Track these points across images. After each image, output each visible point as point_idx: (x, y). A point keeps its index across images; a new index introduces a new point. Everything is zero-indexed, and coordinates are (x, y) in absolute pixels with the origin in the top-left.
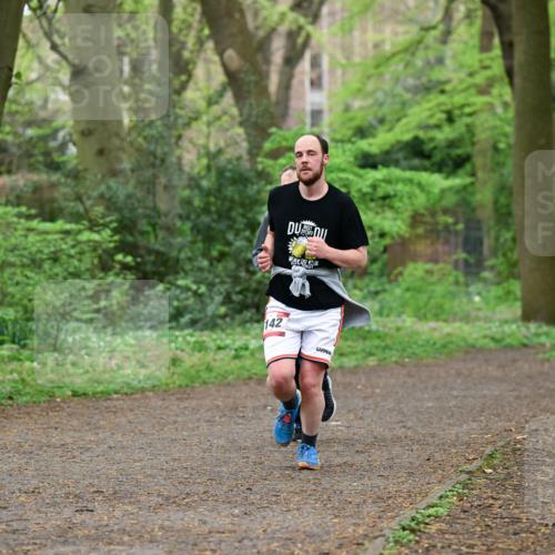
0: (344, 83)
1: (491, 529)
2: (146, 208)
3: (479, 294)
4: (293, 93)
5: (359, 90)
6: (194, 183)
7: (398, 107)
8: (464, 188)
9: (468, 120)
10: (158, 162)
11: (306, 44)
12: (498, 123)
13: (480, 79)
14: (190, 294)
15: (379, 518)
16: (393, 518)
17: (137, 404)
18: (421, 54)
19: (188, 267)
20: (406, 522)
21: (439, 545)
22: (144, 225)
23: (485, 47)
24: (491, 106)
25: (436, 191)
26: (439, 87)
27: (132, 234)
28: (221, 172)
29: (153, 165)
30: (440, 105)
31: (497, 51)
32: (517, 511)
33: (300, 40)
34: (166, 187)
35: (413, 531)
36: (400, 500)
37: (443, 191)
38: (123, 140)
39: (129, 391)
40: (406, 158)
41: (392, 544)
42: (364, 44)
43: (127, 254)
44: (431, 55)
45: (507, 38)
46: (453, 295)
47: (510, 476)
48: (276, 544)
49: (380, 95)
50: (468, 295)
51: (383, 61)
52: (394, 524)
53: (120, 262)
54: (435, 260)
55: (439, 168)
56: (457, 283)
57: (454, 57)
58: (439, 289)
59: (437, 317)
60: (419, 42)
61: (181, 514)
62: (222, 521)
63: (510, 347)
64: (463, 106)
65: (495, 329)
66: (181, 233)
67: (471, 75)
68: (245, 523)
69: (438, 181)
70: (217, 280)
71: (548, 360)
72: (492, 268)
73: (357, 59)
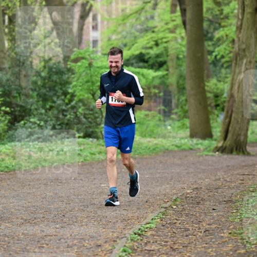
0: (108, 28)
1: (176, 234)
2: (16, 85)
3: (170, 125)
4: (84, 32)
5: (115, 31)
6: (38, 74)
7: (133, 39)
8: (163, 76)
9: (165, 45)
10: (21, 64)
11: (90, 9)
12: (179, 46)
13: (171, 26)
14: (36, 125)
15: (124, 229)
16: (130, 229)
17: (11, 176)
18: (143, 14)
19: (35, 113)
20: (136, 231)
21: (152, 241)
22: (15, 93)
23: (173, 11)
24: (176, 39)
25: (150, 78)
26: (152, 30)
27: (9, 98)
28: (50, 69)
29: (19, 66)
30: (152, 38)
31: (178, 13)
32: (187, 225)
33: (88, 8)
34: (25, 76)
35: (139, 235)
36: (134, 220)
37: (153, 78)
38: (5, 54)
39: (8, 171)
40: (136, 63)
41: (129, 241)
42: (117, 10)
43: (7, 107)
44: (148, 15)
45: (183, 7)
46: (158, 126)
47: (184, 209)
48: (76, 241)
49: (124, 33)
50: (165, 126)
51: (126, 17)
52: (131, 232)
53: (3, 111)
54: (150, 110)
55: (152, 67)
56: (160, 120)
57: (159, 16)
58: (152, 123)
59: (150, 136)
60: (143, 9)
61: (32, 228)
62: (51, 230)
63: (184, 150)
64: (162, 38)
65: (177, 141)
66: (32, 97)
67: (167, 24)
68: (62, 231)
69: (151, 73)
70: (49, 119)
71: (202, 156)
72: (176, 113)
73: (114, 17)
